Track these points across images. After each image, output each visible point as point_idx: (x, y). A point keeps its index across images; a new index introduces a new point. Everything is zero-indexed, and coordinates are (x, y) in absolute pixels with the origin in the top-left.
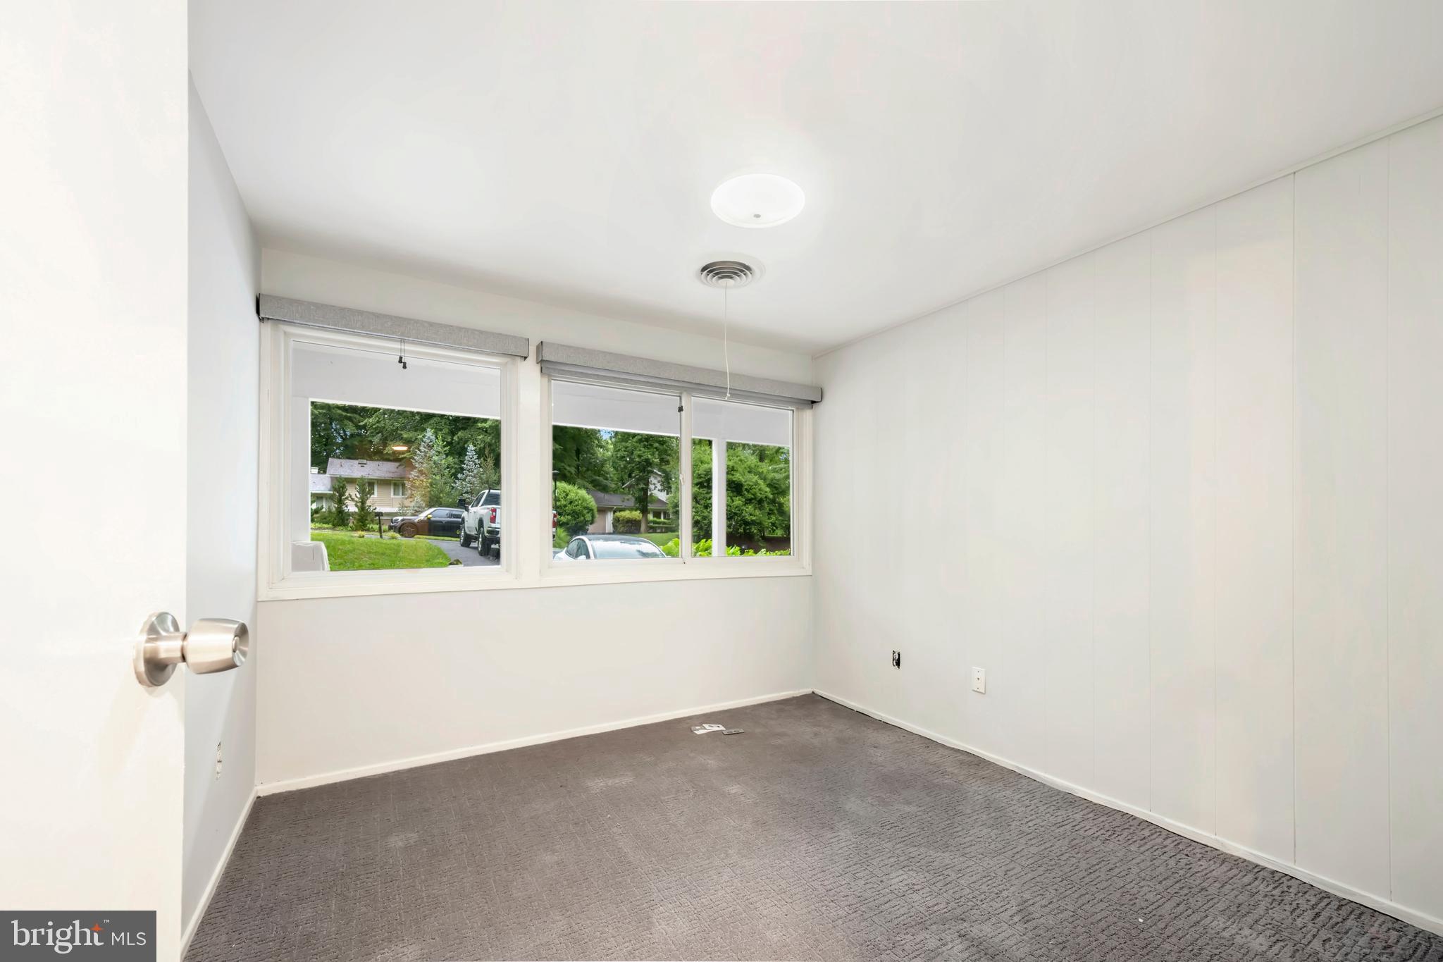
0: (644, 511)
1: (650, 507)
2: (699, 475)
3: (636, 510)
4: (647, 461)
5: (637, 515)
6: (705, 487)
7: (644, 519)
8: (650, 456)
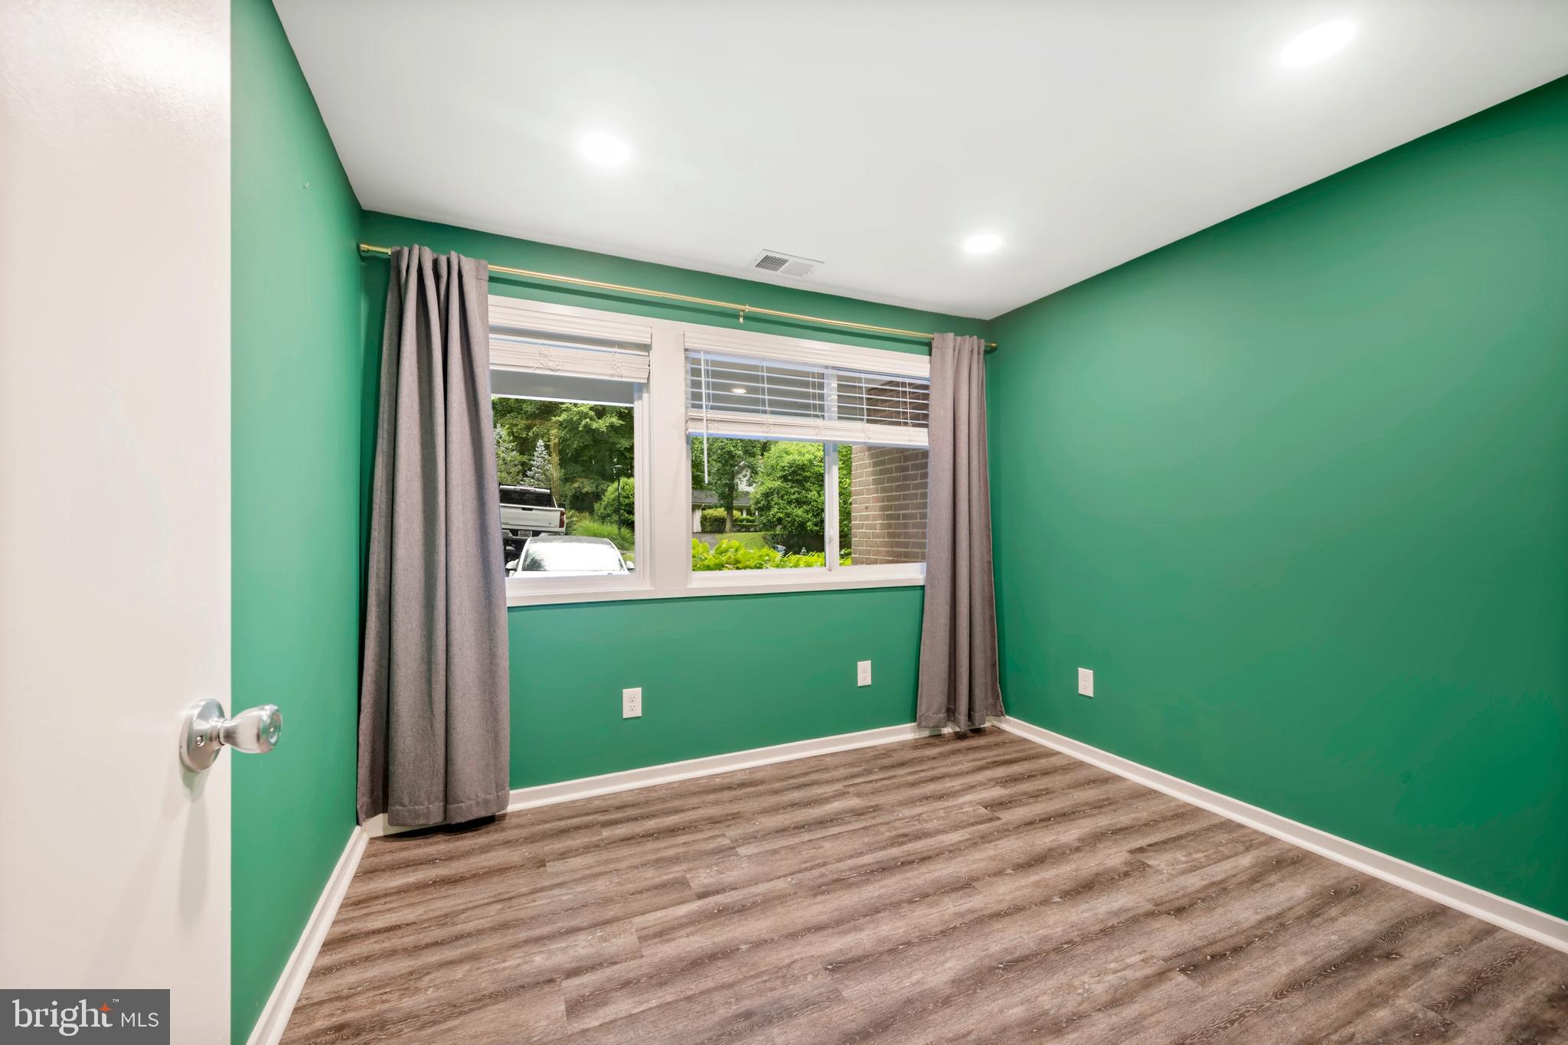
0: (729, 508)
1: (735, 503)
2: (783, 467)
3: (720, 507)
4: (730, 452)
5: (721, 512)
6: (789, 481)
7: (729, 517)
8: (732, 449)
